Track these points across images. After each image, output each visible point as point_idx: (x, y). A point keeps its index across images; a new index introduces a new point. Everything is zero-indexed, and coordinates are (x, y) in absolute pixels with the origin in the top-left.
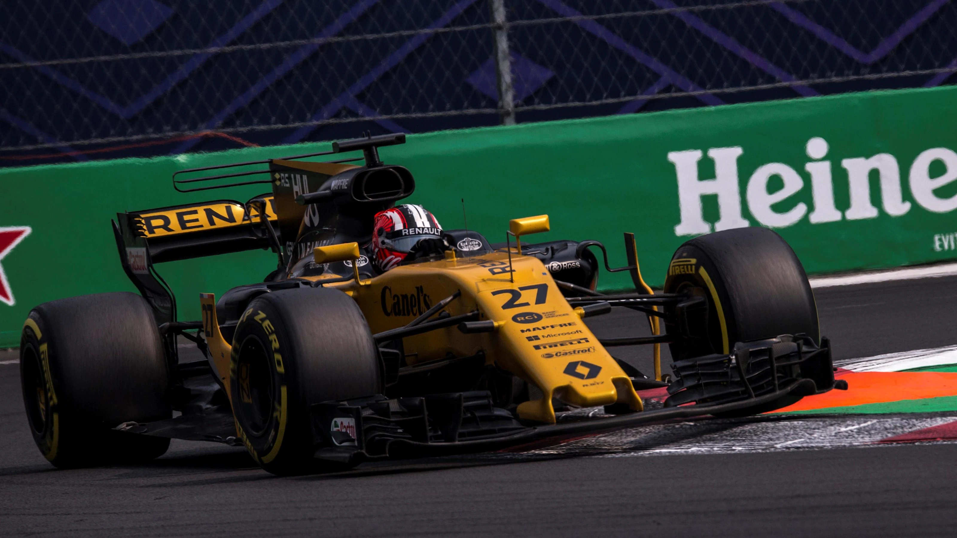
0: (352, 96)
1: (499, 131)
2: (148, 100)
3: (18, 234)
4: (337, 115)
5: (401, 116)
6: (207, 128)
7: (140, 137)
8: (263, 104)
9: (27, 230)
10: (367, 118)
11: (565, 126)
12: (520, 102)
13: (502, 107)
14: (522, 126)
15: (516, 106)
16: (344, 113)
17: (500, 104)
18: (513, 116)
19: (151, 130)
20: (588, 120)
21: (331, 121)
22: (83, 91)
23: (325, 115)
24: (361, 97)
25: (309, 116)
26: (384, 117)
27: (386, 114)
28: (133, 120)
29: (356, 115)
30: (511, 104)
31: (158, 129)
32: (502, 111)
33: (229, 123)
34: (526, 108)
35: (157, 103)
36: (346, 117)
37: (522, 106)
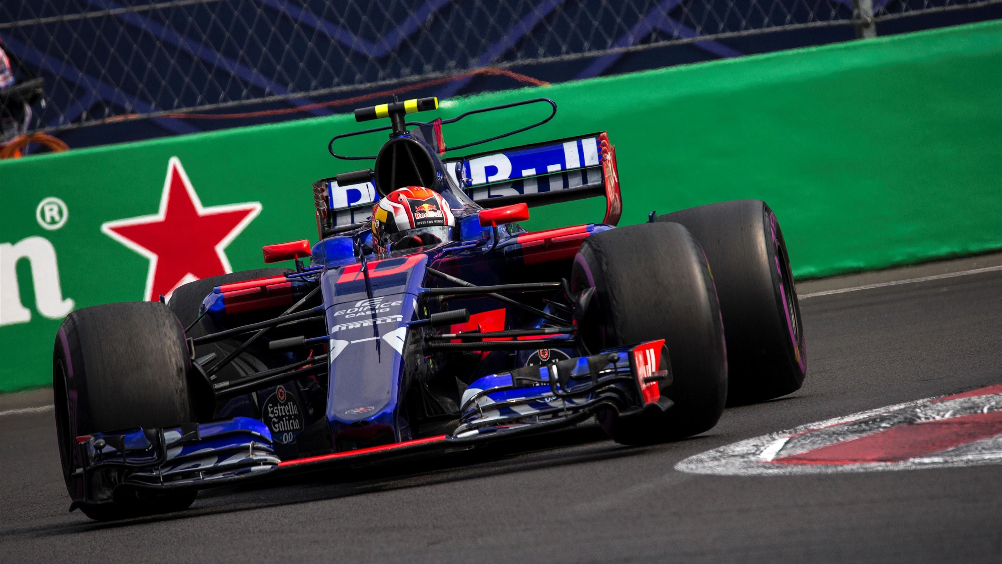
0: (664, 13)
1: (856, 48)
2: (402, 32)
3: (242, 214)
4: (646, 40)
5: (728, 34)
6: (481, 64)
7: (394, 81)
8: (550, 29)
9: (257, 207)
10: (685, 40)
11: (941, 35)
12: (882, 9)
13: (859, 17)
14: (885, 39)
15: (876, 15)
16: (654, 36)
17: (855, 12)
18: (873, 27)
19: (407, 70)
20: (971, 26)
21: (640, 47)
22: (319, 24)
23: (631, 39)
24: (675, 13)
25: (610, 42)
26: (708, 37)
27: (710, 33)
28: (384, 60)
29: (667, 36)
30: (871, 13)
31: (418, 70)
32: (859, 22)
33: (509, 56)
34: (889, 17)
35: (415, 36)
36: (657, 40)
37: (884, 14)
